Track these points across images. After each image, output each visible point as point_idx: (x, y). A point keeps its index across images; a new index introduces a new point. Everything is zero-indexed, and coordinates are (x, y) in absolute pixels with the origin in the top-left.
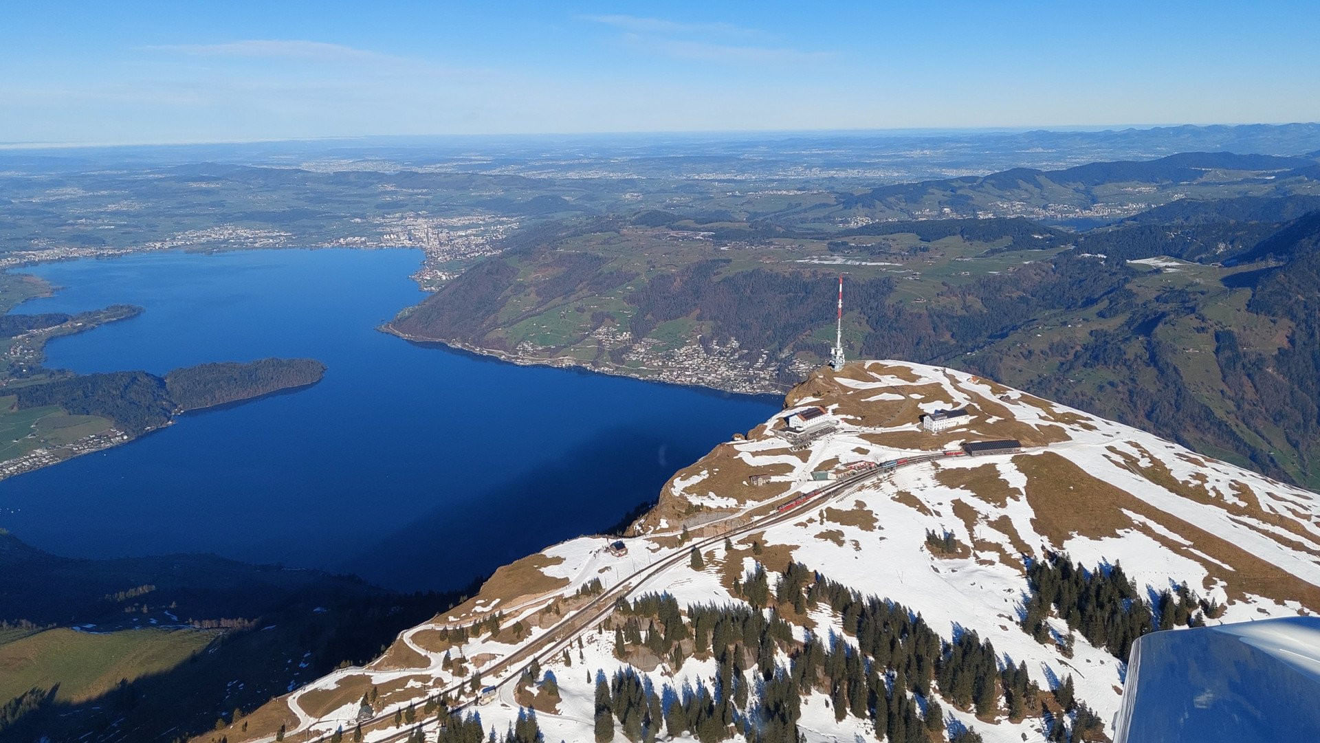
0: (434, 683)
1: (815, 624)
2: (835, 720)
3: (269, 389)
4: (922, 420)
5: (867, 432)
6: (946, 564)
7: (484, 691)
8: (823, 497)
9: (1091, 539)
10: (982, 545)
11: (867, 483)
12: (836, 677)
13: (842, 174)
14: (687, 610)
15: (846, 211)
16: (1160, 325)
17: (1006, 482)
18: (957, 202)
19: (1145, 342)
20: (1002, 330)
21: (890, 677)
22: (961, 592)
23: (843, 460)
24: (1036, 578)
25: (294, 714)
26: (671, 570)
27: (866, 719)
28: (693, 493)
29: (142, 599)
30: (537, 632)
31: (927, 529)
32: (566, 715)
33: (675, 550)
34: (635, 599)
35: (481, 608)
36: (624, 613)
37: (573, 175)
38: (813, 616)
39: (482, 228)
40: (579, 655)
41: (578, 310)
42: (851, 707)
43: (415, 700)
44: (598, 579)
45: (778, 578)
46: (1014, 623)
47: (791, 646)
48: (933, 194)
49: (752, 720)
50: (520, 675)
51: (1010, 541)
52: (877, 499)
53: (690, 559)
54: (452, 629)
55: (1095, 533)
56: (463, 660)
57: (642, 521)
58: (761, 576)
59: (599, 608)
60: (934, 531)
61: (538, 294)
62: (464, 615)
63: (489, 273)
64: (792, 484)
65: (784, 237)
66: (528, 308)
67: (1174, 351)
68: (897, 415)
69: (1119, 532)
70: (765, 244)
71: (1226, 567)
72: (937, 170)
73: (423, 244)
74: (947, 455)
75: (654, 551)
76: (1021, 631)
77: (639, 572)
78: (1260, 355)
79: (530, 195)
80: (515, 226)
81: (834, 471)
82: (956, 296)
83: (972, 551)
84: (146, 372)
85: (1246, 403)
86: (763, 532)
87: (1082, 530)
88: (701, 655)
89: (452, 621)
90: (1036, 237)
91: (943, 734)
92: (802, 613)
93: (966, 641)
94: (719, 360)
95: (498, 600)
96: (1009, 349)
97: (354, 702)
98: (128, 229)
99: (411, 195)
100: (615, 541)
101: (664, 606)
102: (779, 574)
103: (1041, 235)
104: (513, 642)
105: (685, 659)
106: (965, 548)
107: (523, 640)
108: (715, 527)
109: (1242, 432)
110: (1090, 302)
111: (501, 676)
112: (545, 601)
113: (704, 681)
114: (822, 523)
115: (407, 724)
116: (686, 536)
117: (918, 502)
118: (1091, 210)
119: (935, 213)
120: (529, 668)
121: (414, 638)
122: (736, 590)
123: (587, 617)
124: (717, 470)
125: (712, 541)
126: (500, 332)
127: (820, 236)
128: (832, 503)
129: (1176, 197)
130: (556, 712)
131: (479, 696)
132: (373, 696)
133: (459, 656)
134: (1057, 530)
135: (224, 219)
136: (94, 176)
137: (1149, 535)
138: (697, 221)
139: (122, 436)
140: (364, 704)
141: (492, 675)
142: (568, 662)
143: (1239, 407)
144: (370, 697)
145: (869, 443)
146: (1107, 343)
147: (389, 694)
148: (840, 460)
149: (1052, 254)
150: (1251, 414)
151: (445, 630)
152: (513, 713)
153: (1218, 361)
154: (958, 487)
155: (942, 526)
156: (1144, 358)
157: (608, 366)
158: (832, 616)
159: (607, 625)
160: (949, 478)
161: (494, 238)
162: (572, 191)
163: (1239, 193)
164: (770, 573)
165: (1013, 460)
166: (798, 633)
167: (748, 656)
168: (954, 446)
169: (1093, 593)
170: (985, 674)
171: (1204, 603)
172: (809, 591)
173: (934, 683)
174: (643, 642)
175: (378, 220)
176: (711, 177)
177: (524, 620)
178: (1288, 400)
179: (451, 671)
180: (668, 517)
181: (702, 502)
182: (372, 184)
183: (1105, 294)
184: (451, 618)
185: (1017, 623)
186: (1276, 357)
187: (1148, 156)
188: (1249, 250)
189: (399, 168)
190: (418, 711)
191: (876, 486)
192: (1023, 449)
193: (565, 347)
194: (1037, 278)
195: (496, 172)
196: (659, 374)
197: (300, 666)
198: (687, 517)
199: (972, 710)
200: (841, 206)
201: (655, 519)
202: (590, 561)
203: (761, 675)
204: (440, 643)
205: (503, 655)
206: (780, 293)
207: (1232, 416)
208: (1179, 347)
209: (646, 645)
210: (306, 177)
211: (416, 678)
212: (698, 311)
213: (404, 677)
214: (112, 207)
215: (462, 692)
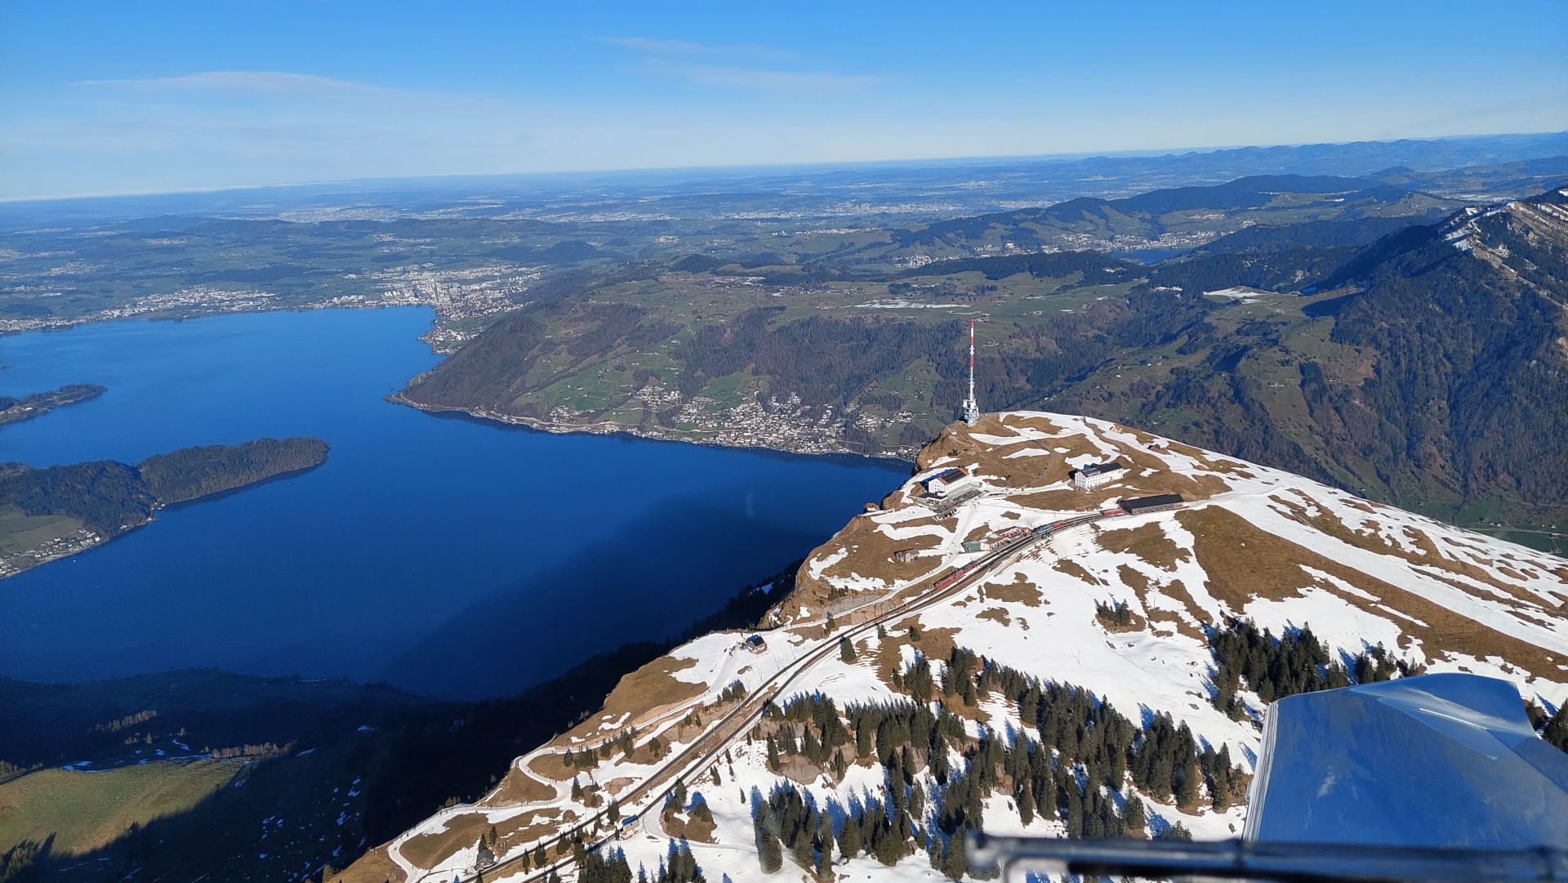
0: (564, 817)
1: (988, 717)
2: (1021, 824)
3: (264, 474)
4: (1072, 476)
5: (1015, 493)
6: (1120, 638)
7: (625, 823)
8: (980, 571)
9: (1272, 600)
10: (1156, 615)
11: (1025, 551)
12: (1018, 776)
13: (895, 210)
14: (844, 710)
15: (902, 250)
16: (1243, 360)
17: (1172, 543)
18: (1020, 236)
19: (1228, 378)
20: (1079, 371)
21: (1080, 771)
22: (1143, 669)
23: (994, 527)
24: (1221, 648)
25: (398, 866)
26: (821, 665)
27: (1056, 821)
28: (833, 576)
29: (144, 727)
30: (677, 748)
31: (1096, 601)
32: (724, 844)
33: (821, 642)
34: (785, 702)
35: (609, 725)
36: (774, 719)
37: (597, 218)
38: (985, 707)
39: (499, 281)
40: (729, 772)
41: (618, 368)
42: (1038, 808)
43: (544, 839)
44: (739, 681)
45: (941, 666)
46: (1204, 700)
47: (964, 744)
48: (995, 228)
49: (931, 832)
50: (664, 801)
51: (1185, 608)
52: (1038, 570)
53: (840, 651)
54: (577, 751)
55: (1276, 594)
56: (596, 787)
57: (777, 610)
58: (922, 666)
59: (744, 716)
60: (1105, 603)
61: (570, 352)
62: (590, 734)
63: (513, 330)
64: (943, 559)
65: (840, 281)
66: (560, 369)
67: (1259, 387)
68: (1045, 472)
69: (1301, 591)
70: (821, 288)
71: (1419, 623)
72: (995, 202)
73: (431, 301)
74: (1104, 515)
75: (797, 644)
76: (1213, 709)
77: (785, 670)
78: (1347, 386)
79: (551, 241)
80: (536, 276)
81: (986, 540)
82: (1029, 337)
83: (1147, 622)
84: (116, 461)
85: (1334, 439)
86: (919, 615)
87: (1261, 592)
88: (864, 760)
89: (576, 742)
90: (1108, 270)
91: (1145, 832)
92: (973, 705)
93: (1158, 726)
94: (780, 418)
95: (628, 714)
96: (1089, 393)
97: (469, 847)
98: (78, 296)
99: (413, 245)
100: (750, 635)
101: (818, 707)
102: (942, 662)
103: (1113, 269)
104: (650, 762)
105: (847, 766)
106: (1139, 618)
107: (662, 759)
108: (864, 612)
109: (1331, 468)
110: (1168, 338)
111: (641, 803)
112: (683, 711)
113: (872, 791)
114: (982, 601)
115: (537, 869)
116: (832, 625)
117: (1082, 570)
118: (1159, 241)
119: (998, 249)
120: (673, 791)
121: (531, 765)
122: (896, 683)
123: (733, 726)
124: (856, 546)
125: (861, 628)
126: (529, 397)
127: (880, 278)
128: (990, 577)
129: (1246, 224)
130: (712, 841)
131: (619, 828)
132: (493, 839)
133: (590, 783)
134: (1234, 592)
135: (193, 280)
136: (30, 235)
137: (1333, 593)
138: (744, 265)
139: (93, 538)
140: (482, 848)
141: (631, 803)
142: (717, 781)
143: (1327, 442)
144: (488, 840)
145: (1018, 506)
146: (1189, 381)
147: (511, 834)
148: (991, 528)
149: (1125, 288)
150: (1340, 450)
151: (569, 754)
152: (663, 846)
153: (1304, 395)
154: (1122, 551)
155: (1112, 595)
156: (1228, 395)
157: (656, 430)
158: (1007, 707)
159: (755, 734)
160: (1111, 541)
161: (513, 291)
162: (599, 235)
163: (1309, 217)
164: (931, 661)
165: (1177, 517)
166: (971, 729)
167: (917, 757)
168: (1110, 504)
169: (1284, 660)
170: (1185, 761)
171: (1402, 665)
172: (979, 679)
173: (1127, 774)
174: (799, 751)
175: (376, 276)
176: (753, 215)
177: (661, 735)
178: (1377, 433)
179: (582, 801)
180: (809, 604)
181: (846, 584)
182: (365, 234)
183: (1183, 329)
184: (574, 739)
185: (1207, 700)
186: (1362, 388)
187: (1212, 181)
188: (1327, 277)
189: (396, 215)
190: (550, 852)
191: (1035, 555)
192: (1185, 504)
193: (606, 410)
194: (1112, 315)
195: (509, 217)
196: (715, 437)
197: (350, 794)
198: (830, 603)
199: (1172, 802)
200: (897, 245)
201: (794, 607)
202: (727, 661)
203: (933, 778)
204: (564, 769)
205: (641, 779)
206: (841, 342)
207: (1321, 452)
208: (1264, 382)
209: (802, 754)
210: (286, 228)
211: (542, 813)
212: (753, 365)
213: (528, 812)
214: (55, 271)
215: (598, 825)
